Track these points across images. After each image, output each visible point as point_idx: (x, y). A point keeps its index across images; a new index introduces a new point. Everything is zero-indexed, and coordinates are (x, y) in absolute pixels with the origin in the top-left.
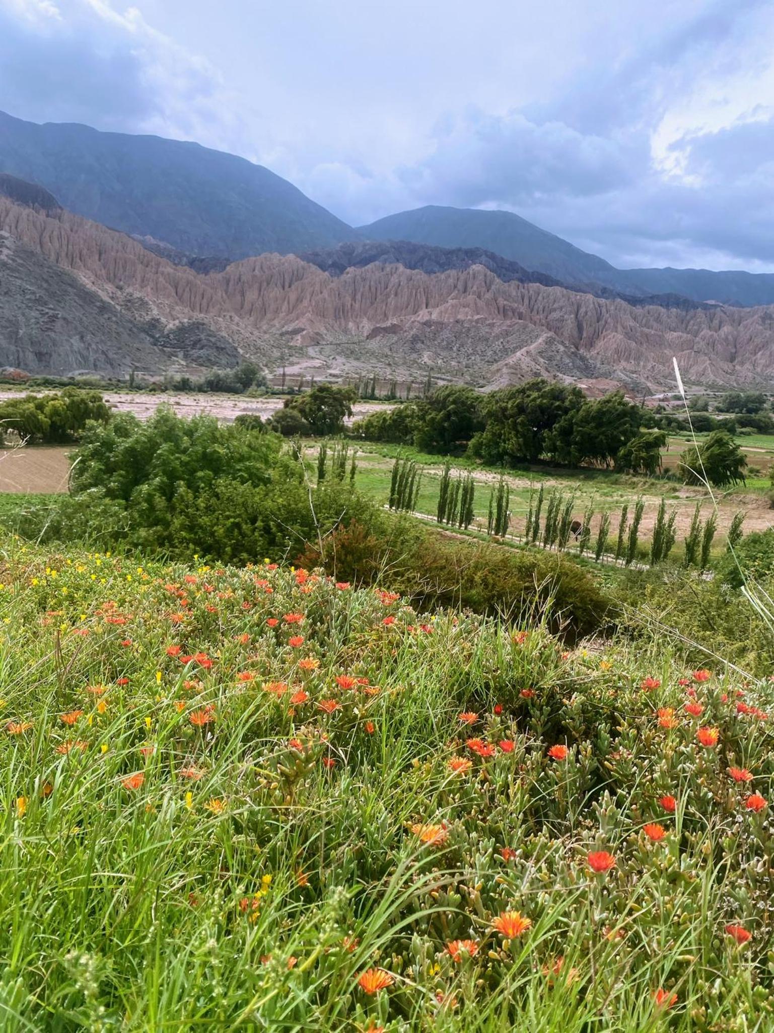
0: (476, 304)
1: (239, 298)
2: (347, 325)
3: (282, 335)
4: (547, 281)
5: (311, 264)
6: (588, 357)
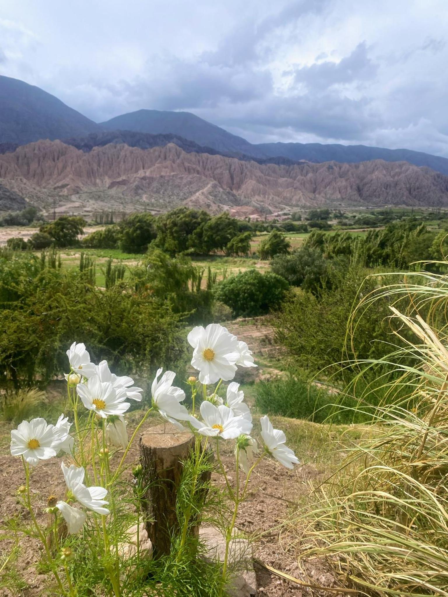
0: (172, 166)
1: (26, 167)
2: (95, 181)
3: (55, 189)
4: (212, 152)
5: (71, 146)
6: (237, 194)
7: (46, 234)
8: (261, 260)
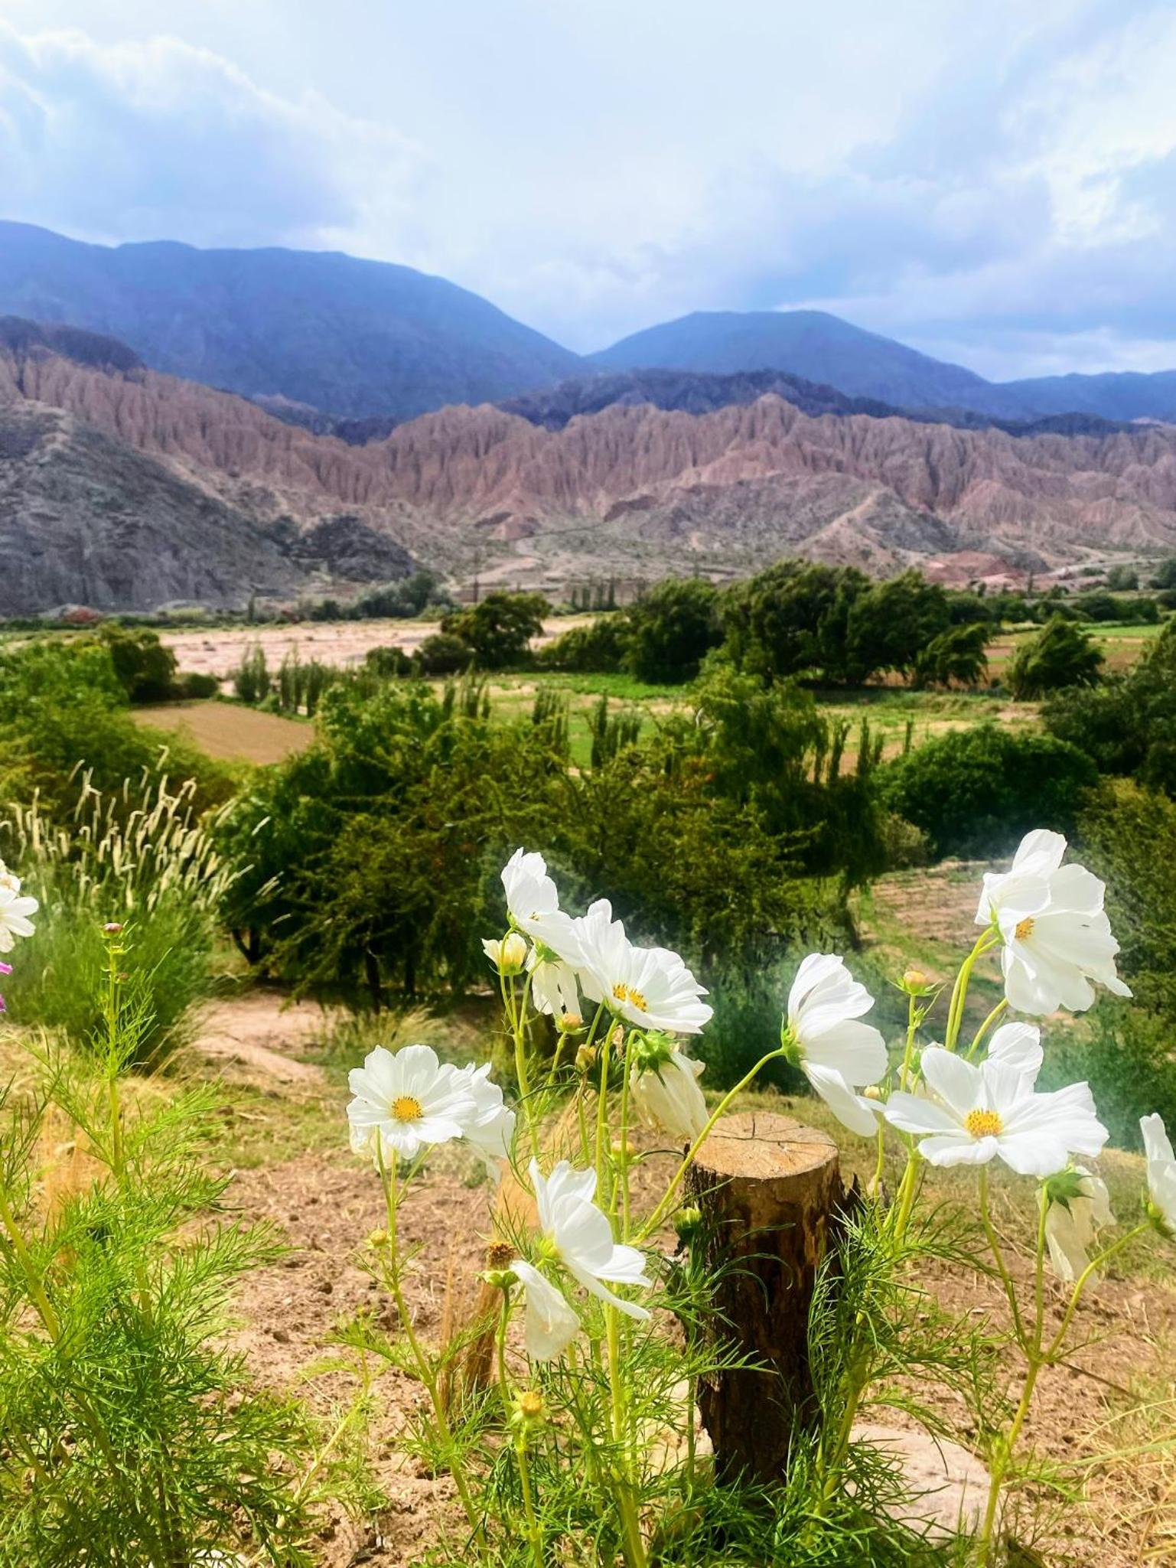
0: (769, 454)
1: (412, 476)
2: (574, 503)
3: (478, 525)
4: (879, 410)
5: (517, 417)
6: (947, 521)
7: (455, 638)
8: (1016, 700)
